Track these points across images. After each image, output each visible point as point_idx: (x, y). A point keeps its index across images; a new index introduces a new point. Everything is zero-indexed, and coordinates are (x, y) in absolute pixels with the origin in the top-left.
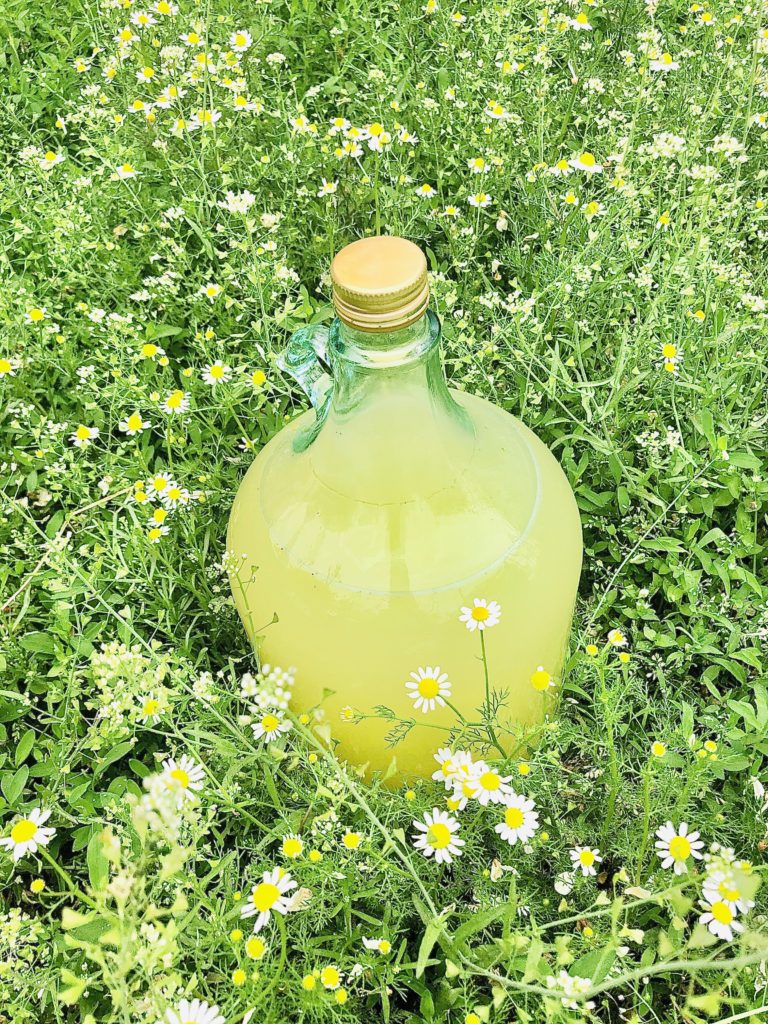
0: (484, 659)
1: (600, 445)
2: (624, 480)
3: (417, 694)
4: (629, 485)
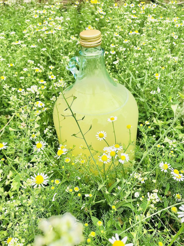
0: (114, 132)
1: (142, 100)
2: (148, 110)
3: (99, 137)
4: (149, 111)
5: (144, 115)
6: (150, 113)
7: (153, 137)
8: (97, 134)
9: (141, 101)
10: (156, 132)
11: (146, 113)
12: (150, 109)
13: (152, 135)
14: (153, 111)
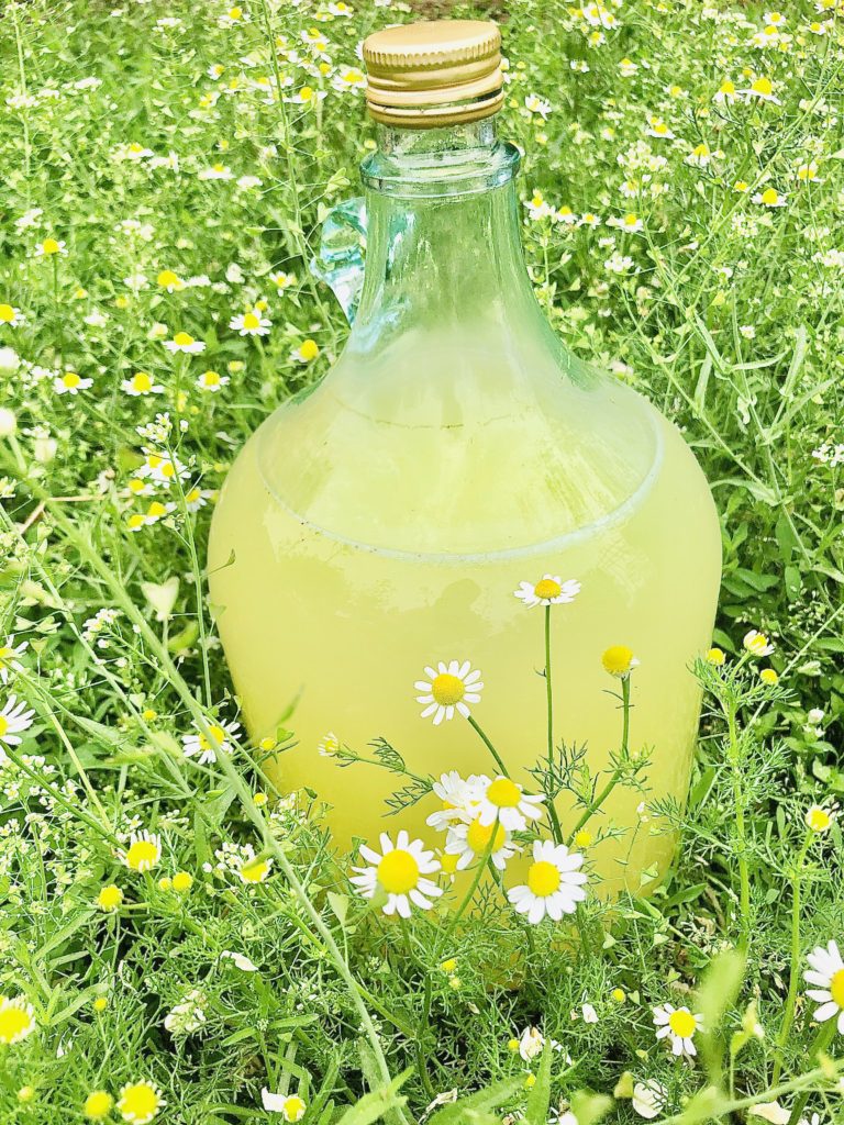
0: (546, 674)
1: (764, 493)
2: (795, 557)
3: (430, 698)
4: (802, 563)
5: (769, 581)
6: (803, 575)
7: (811, 721)
8: (428, 680)
9: (758, 499)
10: (833, 689)
11: (783, 577)
12: (808, 553)
13: (806, 707)
14: (823, 568)
